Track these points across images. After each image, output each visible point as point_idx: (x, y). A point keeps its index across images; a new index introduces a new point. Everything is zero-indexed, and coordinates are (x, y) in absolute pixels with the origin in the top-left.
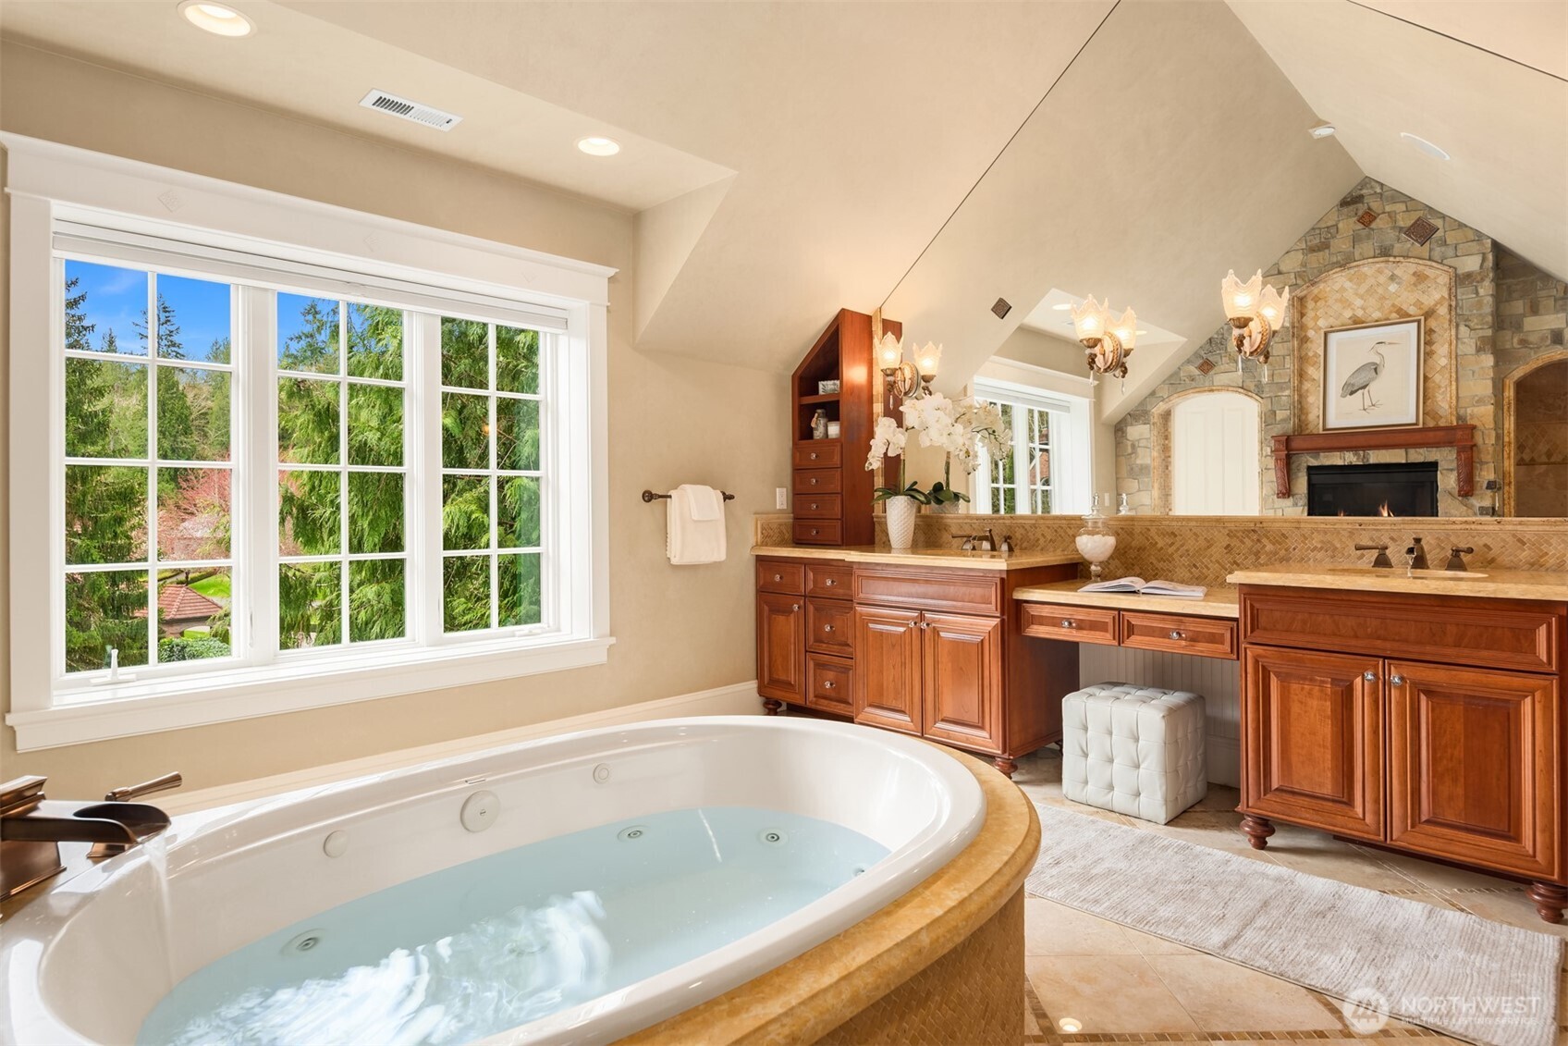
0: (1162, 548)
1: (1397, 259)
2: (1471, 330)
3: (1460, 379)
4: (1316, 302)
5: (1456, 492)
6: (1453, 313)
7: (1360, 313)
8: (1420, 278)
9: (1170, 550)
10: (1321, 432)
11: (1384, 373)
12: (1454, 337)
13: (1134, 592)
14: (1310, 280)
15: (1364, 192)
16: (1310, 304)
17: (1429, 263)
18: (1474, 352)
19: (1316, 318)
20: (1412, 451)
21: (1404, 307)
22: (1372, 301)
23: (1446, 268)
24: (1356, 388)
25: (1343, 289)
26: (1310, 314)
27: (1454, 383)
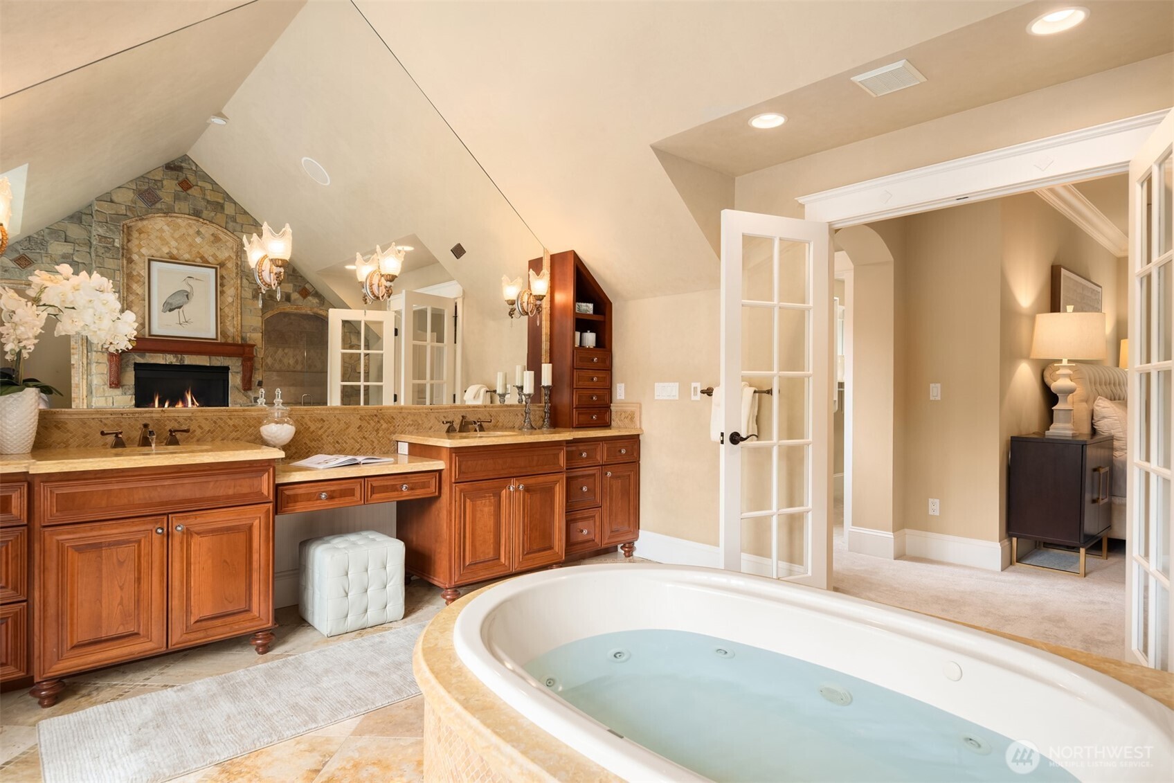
0: (314, 431)
1: (205, 221)
2: (250, 283)
3: (243, 314)
4: (140, 234)
5: (240, 387)
6: (239, 269)
7: (175, 252)
8: (216, 239)
9: (320, 432)
10: (147, 337)
11: (194, 300)
12: (239, 285)
13: (357, 464)
14: (138, 216)
15: (183, 164)
16: (135, 234)
17: (225, 231)
18: (251, 298)
19: (140, 246)
20: (213, 358)
21: (206, 256)
22: (184, 246)
23: (236, 238)
24: (174, 307)
25: (161, 230)
26: (135, 242)
27: (239, 315)
